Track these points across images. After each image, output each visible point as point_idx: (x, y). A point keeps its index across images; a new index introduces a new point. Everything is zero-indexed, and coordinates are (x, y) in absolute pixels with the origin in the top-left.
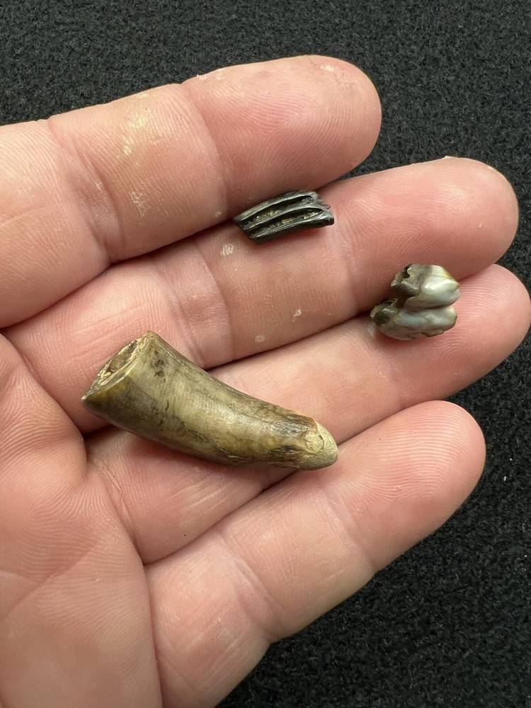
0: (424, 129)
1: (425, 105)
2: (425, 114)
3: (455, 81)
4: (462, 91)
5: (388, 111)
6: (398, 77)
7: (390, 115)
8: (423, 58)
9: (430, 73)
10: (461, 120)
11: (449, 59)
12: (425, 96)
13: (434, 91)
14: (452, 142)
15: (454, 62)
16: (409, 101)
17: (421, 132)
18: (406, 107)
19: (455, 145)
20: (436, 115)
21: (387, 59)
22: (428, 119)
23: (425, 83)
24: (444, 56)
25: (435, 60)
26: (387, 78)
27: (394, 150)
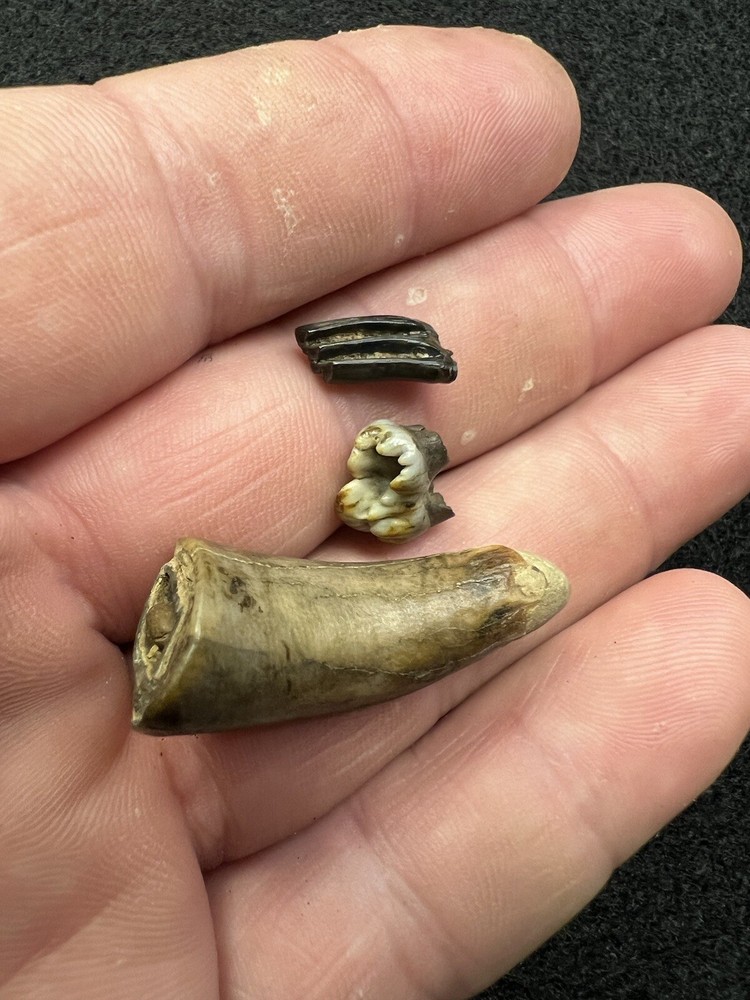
0: (660, 134)
1: (662, 93)
2: (662, 108)
3: (717, 51)
4: (728, 70)
5: (599, 103)
6: (615, 46)
7: (601, 110)
8: (661, 14)
9: (671, 40)
10: (725, 116)
11: (706, 13)
12: (662, 78)
13: (679, 69)
14: (709, 155)
15: (715, 19)
16: (635, 87)
17: (656, 139)
18: (630, 96)
19: (716, 159)
20: (680, 111)
21: (598, 16)
22: (668, 116)
23: (664, 56)
24: (697, 9)
25: (682, 17)
26: (597, 49)
27: (607, 167)
